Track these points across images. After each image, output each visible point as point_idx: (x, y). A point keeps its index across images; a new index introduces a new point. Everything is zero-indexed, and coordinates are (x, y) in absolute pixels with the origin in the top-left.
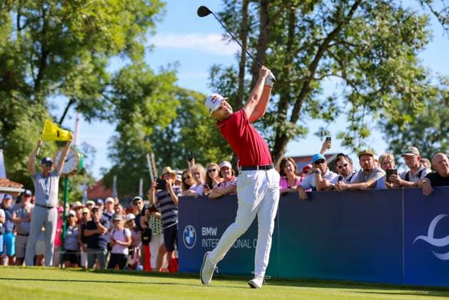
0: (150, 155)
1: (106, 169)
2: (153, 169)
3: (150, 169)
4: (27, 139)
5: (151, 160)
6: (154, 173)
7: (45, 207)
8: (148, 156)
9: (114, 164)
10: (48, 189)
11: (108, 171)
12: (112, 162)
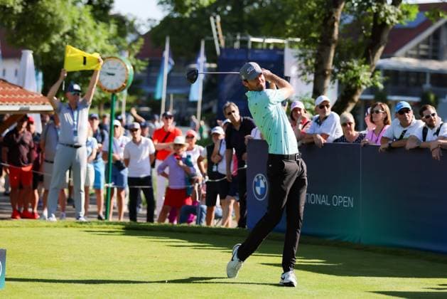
0: (215, 18)
1: (155, 20)
2: (218, 36)
3: (215, 36)
4: (56, 13)
5: (216, 24)
6: (219, 42)
7: (71, 146)
8: (212, 19)
9: (167, 13)
10: (76, 123)
11: (158, 23)
12: (164, 10)
